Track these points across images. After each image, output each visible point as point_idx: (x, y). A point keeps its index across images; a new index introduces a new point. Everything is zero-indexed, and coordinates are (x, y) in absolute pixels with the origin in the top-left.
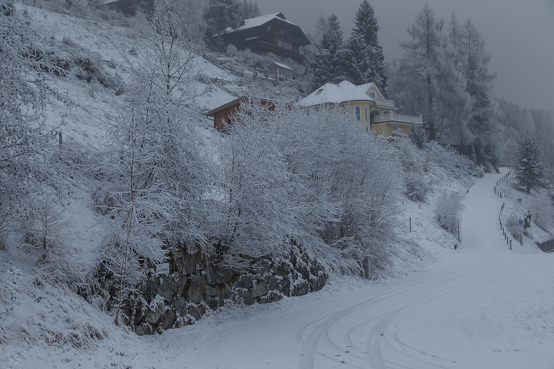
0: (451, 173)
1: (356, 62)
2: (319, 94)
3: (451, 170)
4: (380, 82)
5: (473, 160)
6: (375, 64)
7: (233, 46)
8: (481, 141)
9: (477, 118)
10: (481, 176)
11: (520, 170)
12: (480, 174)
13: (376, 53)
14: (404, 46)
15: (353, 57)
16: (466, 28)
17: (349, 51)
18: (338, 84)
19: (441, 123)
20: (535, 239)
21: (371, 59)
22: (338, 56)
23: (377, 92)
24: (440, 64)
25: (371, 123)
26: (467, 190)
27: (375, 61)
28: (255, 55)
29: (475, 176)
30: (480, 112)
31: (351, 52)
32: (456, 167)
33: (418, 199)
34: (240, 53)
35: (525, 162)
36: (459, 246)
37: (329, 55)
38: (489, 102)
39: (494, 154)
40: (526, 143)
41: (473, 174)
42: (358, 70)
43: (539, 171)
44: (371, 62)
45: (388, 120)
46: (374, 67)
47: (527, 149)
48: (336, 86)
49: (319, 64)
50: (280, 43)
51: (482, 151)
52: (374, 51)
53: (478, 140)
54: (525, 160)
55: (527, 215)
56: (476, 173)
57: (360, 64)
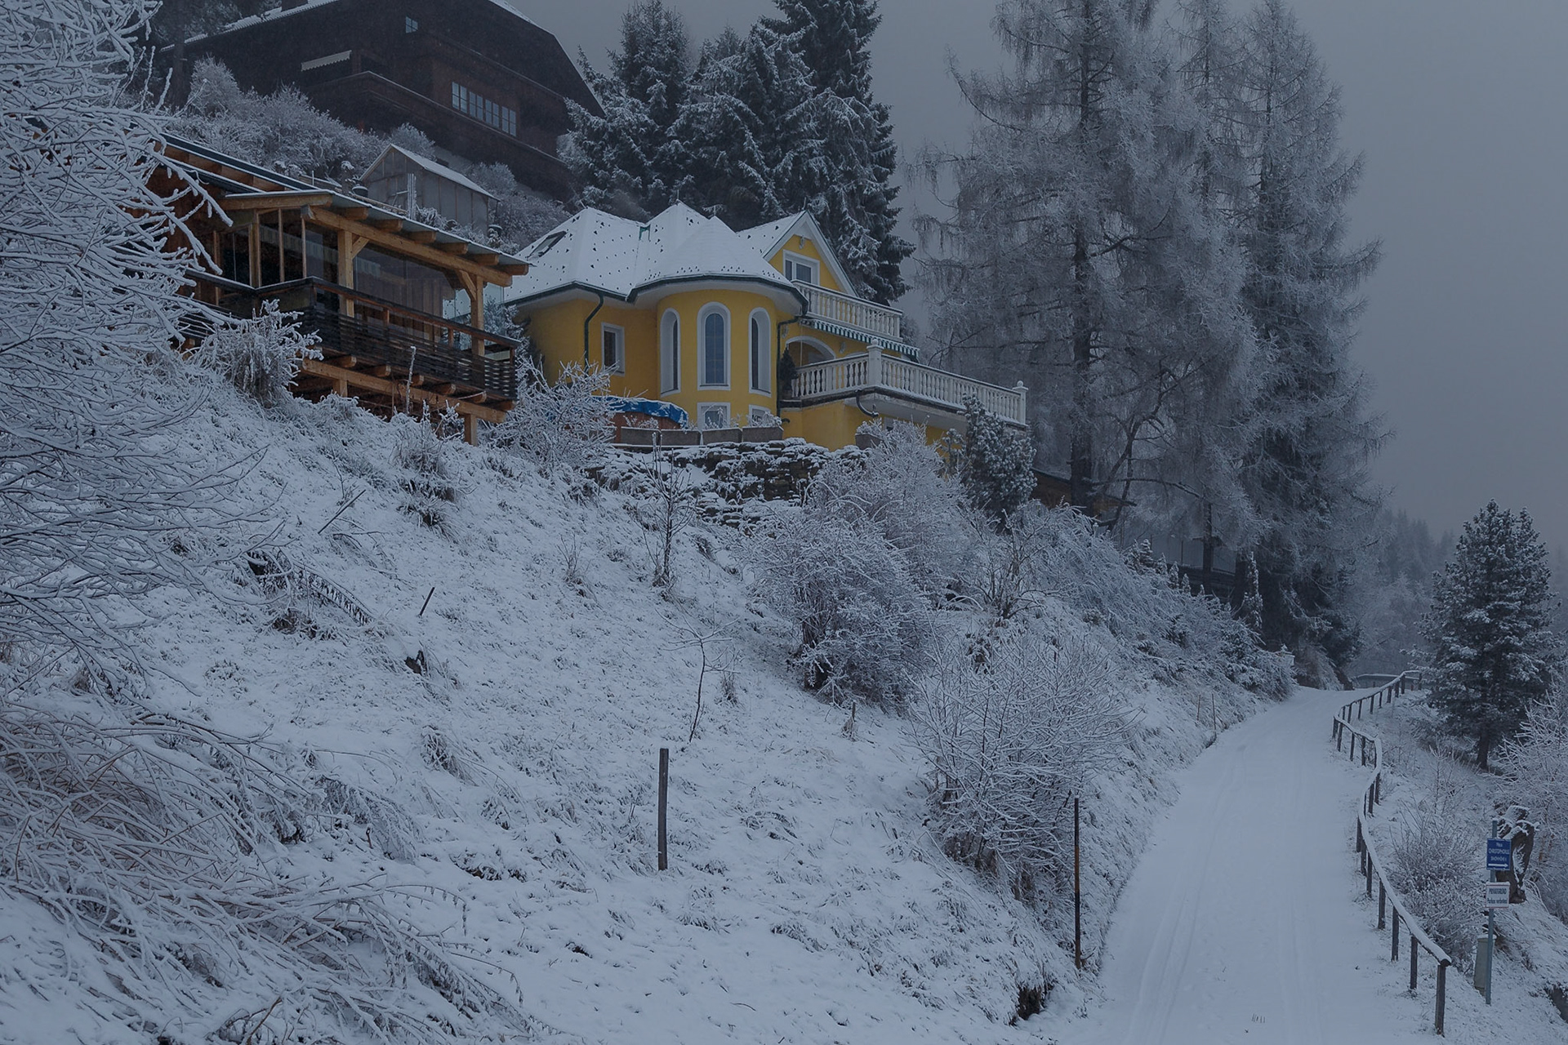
0: (1141, 654)
1: (759, 156)
2: (542, 254)
3: (1142, 643)
4: (865, 259)
5: (1251, 622)
6: (849, 176)
7: (221, 69)
8: (1290, 546)
9: (1278, 446)
10: (1279, 693)
11: (1453, 660)
12: (1274, 683)
13: (854, 122)
14: (980, 97)
15: (749, 134)
16: (1258, 36)
17: (731, 104)
18: (645, 222)
19: (1123, 457)
20: (1543, 971)
21: (832, 152)
22: (685, 132)
23: (825, 267)
24: (1128, 172)
25: (780, 405)
26: (1209, 735)
27: (851, 163)
28: (323, 120)
29: (1252, 687)
30: (1291, 419)
31: (738, 110)
32: (1171, 637)
33: (860, 688)
34: (250, 101)
35: (1477, 625)
36: (1070, 991)
37: (645, 124)
38: (1333, 376)
39: (1340, 612)
40: (1491, 534)
41: (1245, 677)
42: (768, 193)
43: (1539, 665)
44: (830, 168)
45: (857, 388)
46: (841, 190)
47: (1490, 564)
48: (633, 226)
49: (602, 166)
50: (459, 97)
51: (1291, 596)
52: (845, 111)
53: (1274, 541)
54: (1477, 614)
55: (1515, 830)
56: (1255, 674)
57: (779, 168)
